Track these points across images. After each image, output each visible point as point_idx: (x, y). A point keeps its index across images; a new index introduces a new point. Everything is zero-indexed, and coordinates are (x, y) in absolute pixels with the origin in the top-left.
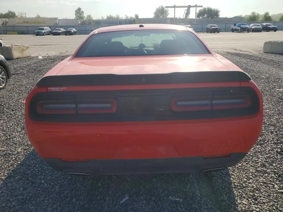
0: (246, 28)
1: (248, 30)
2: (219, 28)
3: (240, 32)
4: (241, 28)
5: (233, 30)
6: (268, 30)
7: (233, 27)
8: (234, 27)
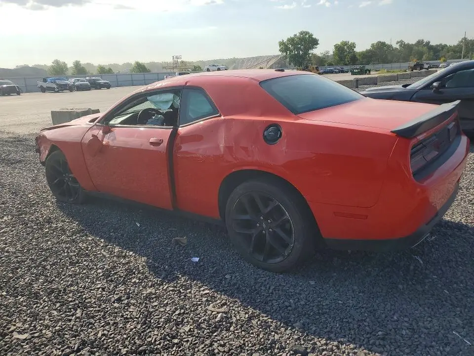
0: (66, 85)
1: (71, 88)
2: (17, 87)
3: (58, 92)
4: (57, 84)
5: (43, 90)
6: (98, 87)
7: (41, 83)
8: (45, 85)
